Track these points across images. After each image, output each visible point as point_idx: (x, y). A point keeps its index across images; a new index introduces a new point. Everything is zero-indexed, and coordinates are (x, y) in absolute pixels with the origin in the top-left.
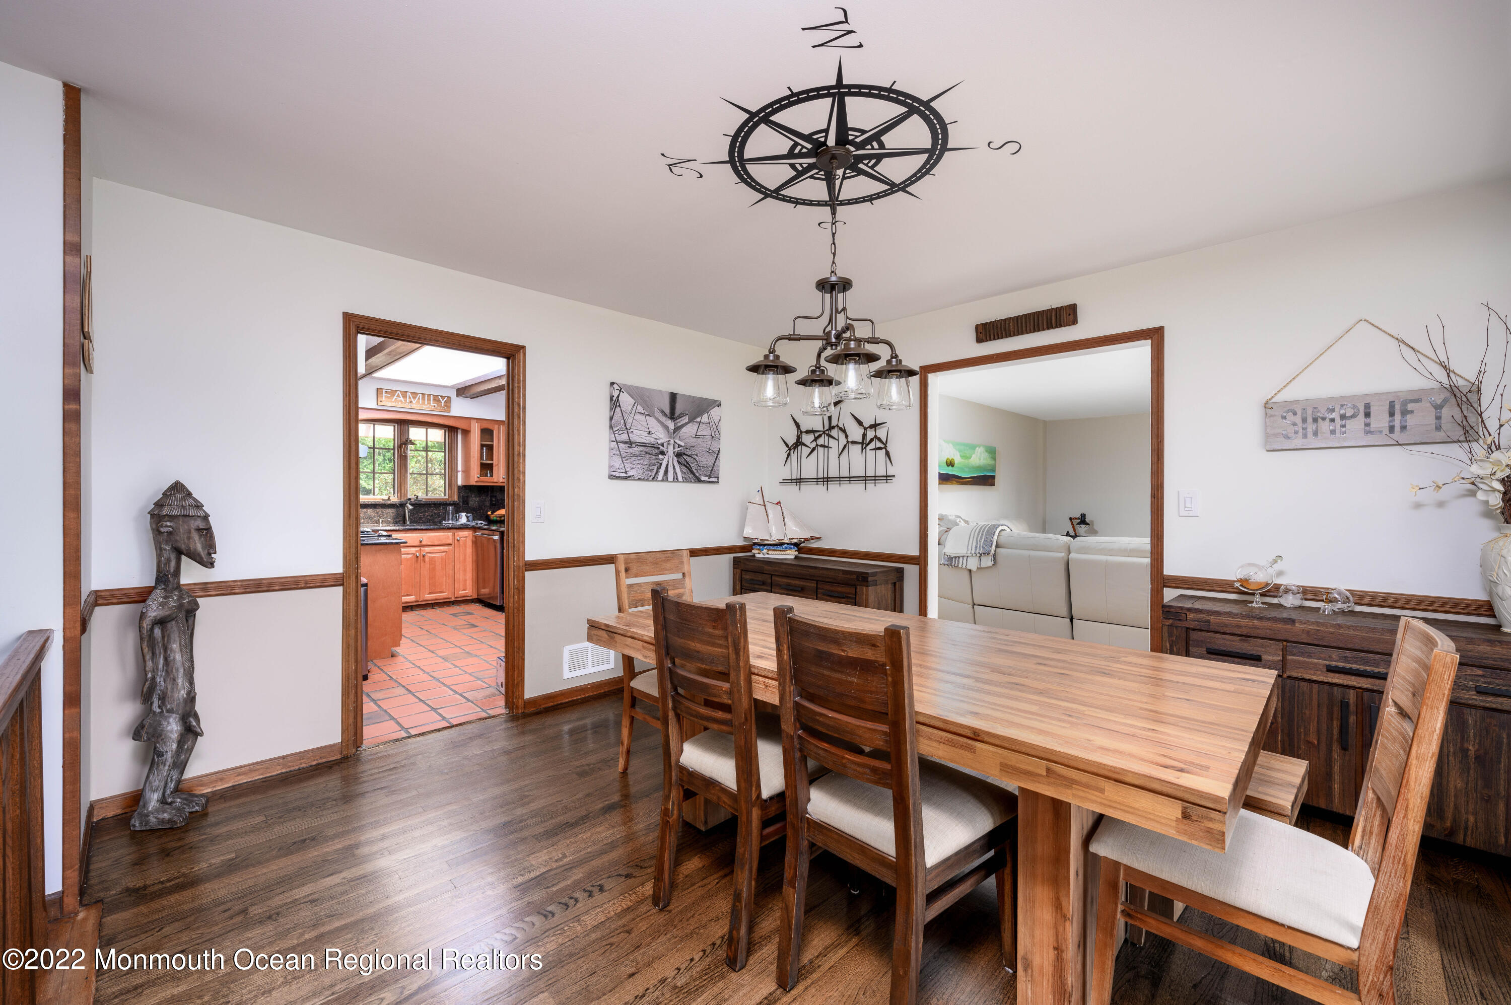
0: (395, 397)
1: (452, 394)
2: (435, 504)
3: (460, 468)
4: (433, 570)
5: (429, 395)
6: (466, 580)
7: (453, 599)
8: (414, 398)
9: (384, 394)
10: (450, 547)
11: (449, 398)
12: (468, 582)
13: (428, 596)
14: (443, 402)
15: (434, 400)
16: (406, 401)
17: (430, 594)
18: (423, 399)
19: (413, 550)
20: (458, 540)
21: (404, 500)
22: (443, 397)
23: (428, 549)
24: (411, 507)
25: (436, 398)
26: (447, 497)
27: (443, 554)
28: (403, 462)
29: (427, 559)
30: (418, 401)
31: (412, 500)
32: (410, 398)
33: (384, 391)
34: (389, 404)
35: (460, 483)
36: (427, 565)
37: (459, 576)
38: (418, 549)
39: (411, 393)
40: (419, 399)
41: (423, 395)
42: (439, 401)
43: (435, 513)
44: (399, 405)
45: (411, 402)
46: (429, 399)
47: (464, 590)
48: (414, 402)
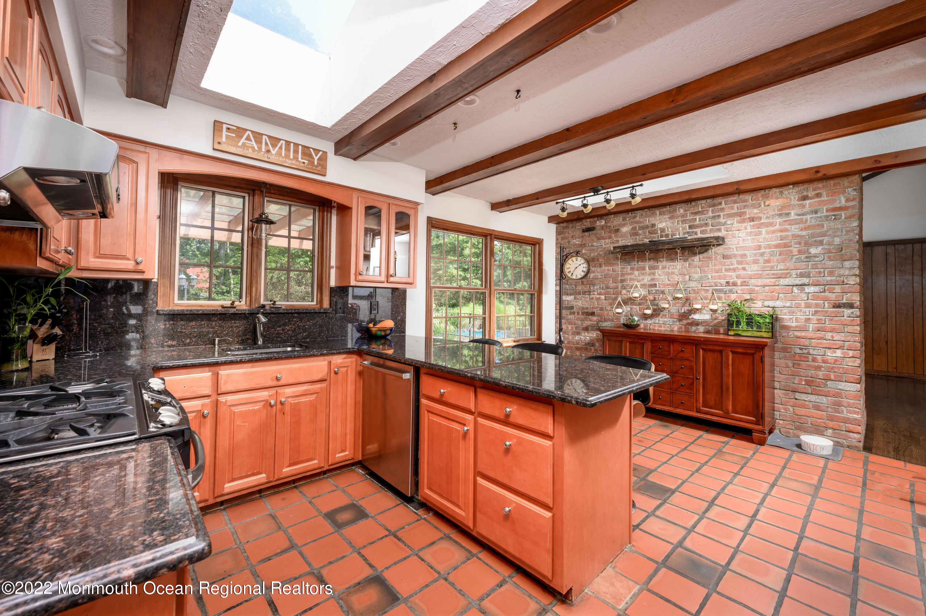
0: (243, 140)
1: (328, 147)
2: (299, 313)
3: (333, 263)
4: (296, 424)
5: (296, 145)
6: (346, 435)
7: (326, 468)
8: (274, 146)
9: (224, 133)
10: (324, 385)
11: (325, 153)
12: (348, 437)
13: (287, 471)
14: (316, 158)
15: (304, 154)
16: (260, 148)
17: (290, 465)
18: (288, 150)
19: (265, 394)
20: (336, 373)
21: (255, 306)
22: (317, 151)
23: (288, 391)
24: (263, 319)
25: (307, 151)
26: (315, 303)
27: (313, 397)
28: (255, 250)
29: (287, 408)
30: (279, 154)
31: (267, 307)
32: (266, 144)
33: (225, 126)
34: (233, 150)
35: (333, 283)
36: (288, 418)
37: (336, 430)
38: (272, 392)
39: (269, 137)
40: (281, 148)
41: (288, 143)
42: (310, 156)
43: (298, 326)
44: (250, 153)
45: (268, 151)
46: (296, 152)
47: (342, 451)
48: (274, 152)
